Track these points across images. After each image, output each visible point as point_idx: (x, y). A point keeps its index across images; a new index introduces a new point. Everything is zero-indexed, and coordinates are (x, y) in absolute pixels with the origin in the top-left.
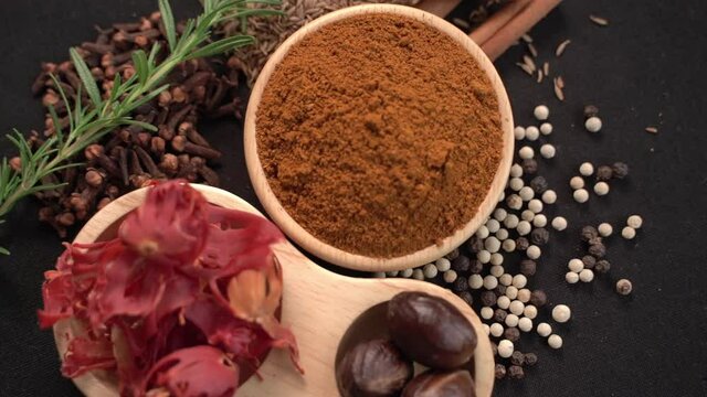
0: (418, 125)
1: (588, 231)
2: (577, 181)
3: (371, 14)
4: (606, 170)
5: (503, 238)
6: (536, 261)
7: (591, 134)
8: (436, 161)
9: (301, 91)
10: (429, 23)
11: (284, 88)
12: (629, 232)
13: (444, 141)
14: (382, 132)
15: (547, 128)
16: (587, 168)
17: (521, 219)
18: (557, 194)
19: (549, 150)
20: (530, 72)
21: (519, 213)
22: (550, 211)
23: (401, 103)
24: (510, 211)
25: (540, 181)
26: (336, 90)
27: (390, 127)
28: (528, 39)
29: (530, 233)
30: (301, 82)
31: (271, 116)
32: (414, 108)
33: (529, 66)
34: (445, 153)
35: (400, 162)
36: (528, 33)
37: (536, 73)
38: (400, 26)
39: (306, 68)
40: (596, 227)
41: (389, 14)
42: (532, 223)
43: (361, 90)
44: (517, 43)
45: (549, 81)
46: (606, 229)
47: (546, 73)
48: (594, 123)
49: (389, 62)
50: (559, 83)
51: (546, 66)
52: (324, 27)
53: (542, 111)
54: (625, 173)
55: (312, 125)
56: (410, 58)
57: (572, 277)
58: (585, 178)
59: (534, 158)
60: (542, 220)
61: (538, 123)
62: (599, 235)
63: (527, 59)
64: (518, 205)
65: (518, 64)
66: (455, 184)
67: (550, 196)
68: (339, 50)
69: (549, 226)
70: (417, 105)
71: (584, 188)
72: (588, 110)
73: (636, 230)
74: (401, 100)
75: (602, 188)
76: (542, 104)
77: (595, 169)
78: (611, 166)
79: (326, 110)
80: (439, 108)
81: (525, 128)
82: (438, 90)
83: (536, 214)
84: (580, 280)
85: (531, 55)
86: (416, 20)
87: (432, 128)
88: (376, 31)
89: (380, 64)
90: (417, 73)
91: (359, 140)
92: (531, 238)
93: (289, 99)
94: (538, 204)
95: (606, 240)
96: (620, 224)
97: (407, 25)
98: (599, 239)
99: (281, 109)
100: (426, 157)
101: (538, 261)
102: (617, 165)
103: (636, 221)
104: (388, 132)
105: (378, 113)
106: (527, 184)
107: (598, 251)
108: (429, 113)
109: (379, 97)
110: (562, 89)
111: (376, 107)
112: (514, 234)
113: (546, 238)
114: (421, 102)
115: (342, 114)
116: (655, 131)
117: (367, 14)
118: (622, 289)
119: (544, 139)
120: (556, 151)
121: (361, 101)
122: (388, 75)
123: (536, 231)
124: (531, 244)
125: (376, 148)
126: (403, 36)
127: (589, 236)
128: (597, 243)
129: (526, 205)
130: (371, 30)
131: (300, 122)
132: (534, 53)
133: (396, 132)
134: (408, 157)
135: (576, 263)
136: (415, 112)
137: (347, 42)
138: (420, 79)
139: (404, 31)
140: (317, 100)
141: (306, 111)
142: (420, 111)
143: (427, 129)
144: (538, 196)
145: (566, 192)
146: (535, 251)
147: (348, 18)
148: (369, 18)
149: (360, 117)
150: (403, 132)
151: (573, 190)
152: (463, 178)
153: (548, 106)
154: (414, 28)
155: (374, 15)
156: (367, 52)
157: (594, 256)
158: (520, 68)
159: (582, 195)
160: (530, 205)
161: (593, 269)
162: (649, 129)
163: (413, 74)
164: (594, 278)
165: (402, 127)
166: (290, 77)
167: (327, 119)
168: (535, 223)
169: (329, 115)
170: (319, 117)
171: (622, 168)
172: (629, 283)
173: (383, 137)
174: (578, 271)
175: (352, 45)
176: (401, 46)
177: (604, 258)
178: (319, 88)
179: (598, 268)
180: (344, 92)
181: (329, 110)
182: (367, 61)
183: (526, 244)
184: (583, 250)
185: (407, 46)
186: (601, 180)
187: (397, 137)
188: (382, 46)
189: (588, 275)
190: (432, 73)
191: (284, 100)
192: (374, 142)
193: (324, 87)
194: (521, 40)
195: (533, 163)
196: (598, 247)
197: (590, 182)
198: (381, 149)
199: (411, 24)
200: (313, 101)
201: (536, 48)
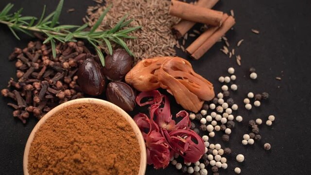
0: (97, 152)
1: (252, 122)
2: (247, 100)
3: (66, 107)
4: (259, 96)
5: (214, 125)
6: (229, 135)
7: (252, 80)
8: (110, 166)
9: (43, 153)
10: (92, 103)
11: (36, 154)
12: (269, 123)
13: (112, 155)
14: (82, 161)
15: (234, 77)
16: (251, 95)
17: (222, 117)
18: (238, 106)
19: (234, 87)
20: (226, 53)
21: (221, 114)
22: (235, 113)
23: (88, 144)
24: (218, 113)
25: (231, 100)
26: (58, 148)
27: (85, 158)
28: (225, 39)
29: (226, 123)
30: (42, 149)
31: (34, 168)
32: (94, 145)
33: (226, 51)
34: (113, 161)
35: (94, 171)
36: (226, 37)
37: (229, 54)
38: (80, 108)
39: (43, 142)
40: (255, 120)
41: (74, 105)
42: (227, 118)
43: (68, 144)
44: (220, 41)
45: (234, 57)
46: (259, 121)
47: (233, 53)
48: (254, 75)
49: (78, 127)
50: (239, 58)
51: (233, 51)
52: (47, 119)
53: (231, 70)
54: (267, 97)
55: (52, 167)
56: (88, 122)
57: (245, 142)
58: (250, 99)
59: (228, 90)
60: (231, 117)
61: (230, 75)
62: (257, 124)
63: (225, 48)
64: (221, 111)
65: (221, 50)
66: (122, 171)
67: (235, 107)
68: (56, 129)
69: (234, 120)
70: (95, 143)
71: (250, 103)
72: (251, 70)
73: (272, 122)
74: (88, 143)
75: (258, 103)
76: (231, 67)
77: (255, 95)
78: (261, 94)
79: (56, 158)
80: (105, 141)
81: (224, 77)
82: (103, 132)
83: (229, 115)
84: (248, 143)
85: (226, 46)
86: (86, 103)
87: (104, 151)
88: (70, 114)
89: (75, 129)
90: (92, 128)
91: (73, 168)
92: (226, 125)
93: (39, 158)
94: (229, 110)
95: (259, 126)
96: (265, 119)
97: (83, 107)
98: (256, 126)
99: (37, 164)
100: (105, 165)
101: (230, 135)
102: (264, 93)
103: (272, 118)
104: (85, 160)
105: (78, 153)
106: (225, 101)
107: (256, 131)
108: (101, 144)
109: (77, 146)
110: (240, 61)
111: (77, 150)
112: (219, 123)
113: (234, 125)
114: (96, 141)
115: (63, 159)
116: (280, 79)
117: (64, 108)
118: (266, 148)
119: (233, 82)
120: (238, 88)
121: (70, 150)
122: (79, 133)
123: (229, 122)
124: (227, 127)
125: (82, 169)
126: (82, 112)
127: (252, 124)
128: (255, 127)
129: (224, 111)
130: (68, 115)
131: (47, 166)
132: (228, 45)
133: (88, 159)
134: (97, 168)
135: (247, 136)
136: (95, 147)
137: (58, 124)
138: (94, 130)
139: (82, 110)
140: (51, 155)
141: (48, 161)
142: (97, 145)
143: (102, 152)
144: (230, 107)
145: (242, 105)
146: (228, 131)
147: (57, 112)
148: (66, 109)
149: (71, 157)
150: (92, 158)
151: (245, 104)
152: (126, 167)
153: (234, 68)
154: (86, 107)
155: (67, 108)
156: (68, 126)
157: (254, 133)
158: (222, 51)
159: (249, 106)
160: (226, 111)
161: (254, 139)
162: (277, 78)
163: (90, 129)
164: (254, 143)
165: (90, 156)
166: (37, 148)
167: (57, 162)
168: (229, 118)
169: (58, 160)
170: (54, 162)
171: (266, 95)
172: (270, 145)
173: (83, 163)
174: (248, 139)
175: (61, 125)
176: (83, 117)
177: (259, 134)
178: (51, 149)
179: (256, 138)
180: (62, 148)
181: (57, 159)
182: (69, 130)
183: (224, 127)
184: (249, 130)
185: (85, 116)
186: (257, 100)
187: (89, 161)
188: (74, 120)
189: (252, 141)
190: (98, 126)
191: (37, 159)
192: (80, 166)
193: (53, 148)
194: (222, 39)
195: (228, 93)
196: (256, 129)
197: (252, 101)
198: (84, 168)
199: (84, 106)
200: (49, 156)
201: (229, 43)
